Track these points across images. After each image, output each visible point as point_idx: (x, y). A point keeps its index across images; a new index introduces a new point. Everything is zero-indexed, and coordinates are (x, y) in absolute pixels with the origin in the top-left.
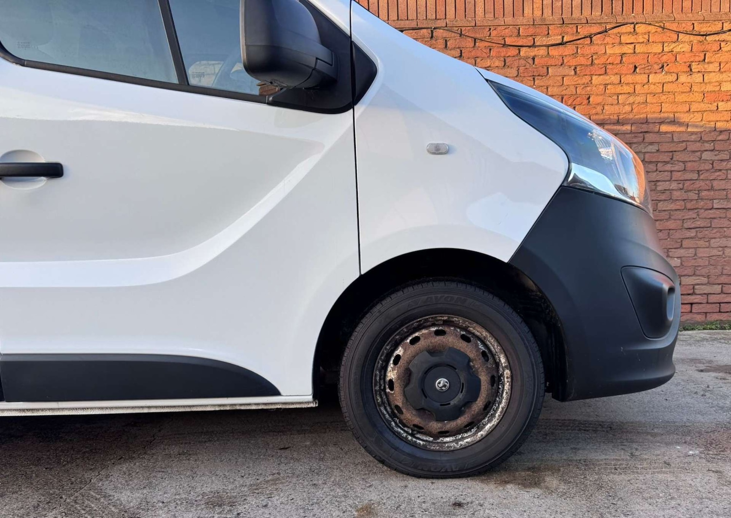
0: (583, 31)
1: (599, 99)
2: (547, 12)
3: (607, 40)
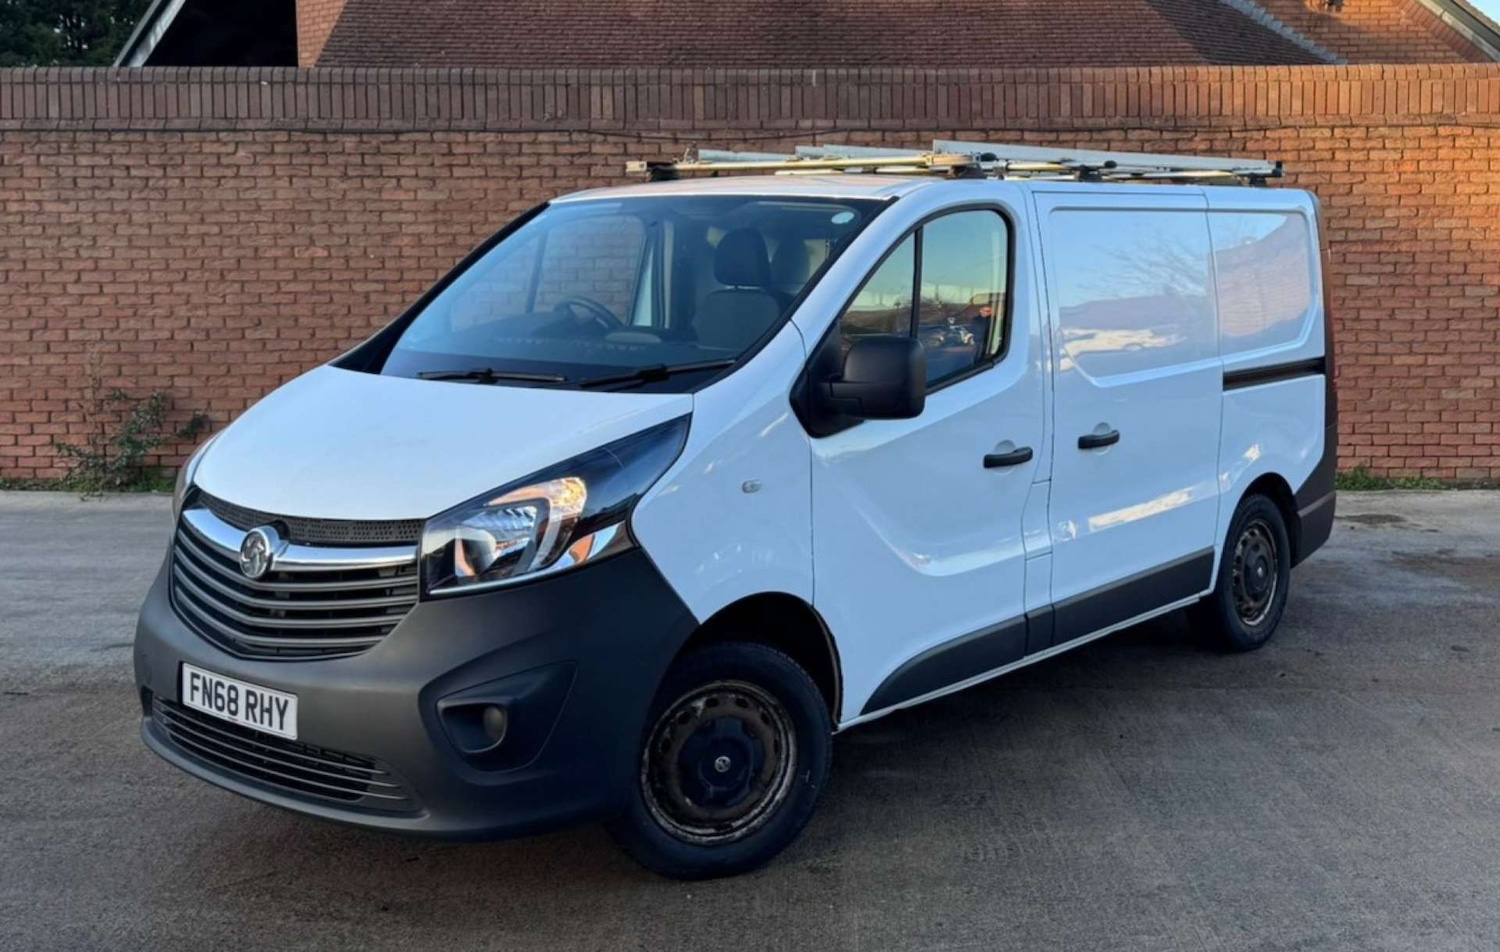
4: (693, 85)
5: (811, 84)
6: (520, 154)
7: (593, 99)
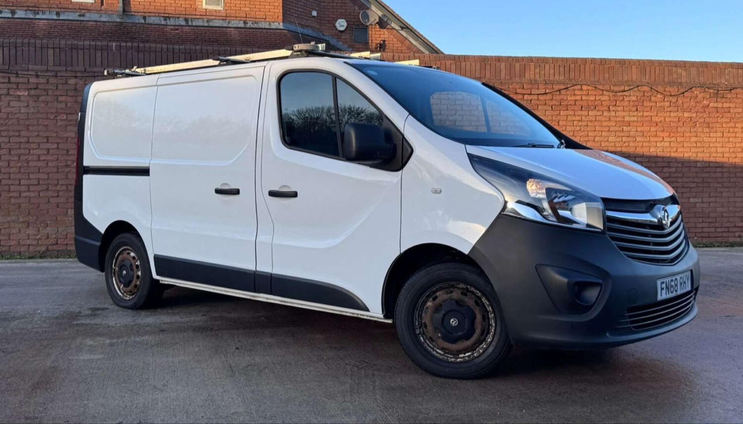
0: (556, 87)
1: (564, 123)
2: (537, 76)
3: (568, 93)
4: (48, 48)
5: (113, 50)
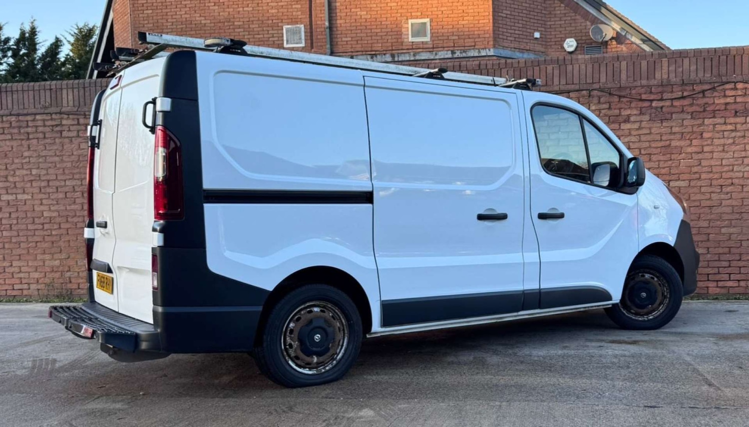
0: (698, 88)
6: (28, 126)
7: (63, 97)
